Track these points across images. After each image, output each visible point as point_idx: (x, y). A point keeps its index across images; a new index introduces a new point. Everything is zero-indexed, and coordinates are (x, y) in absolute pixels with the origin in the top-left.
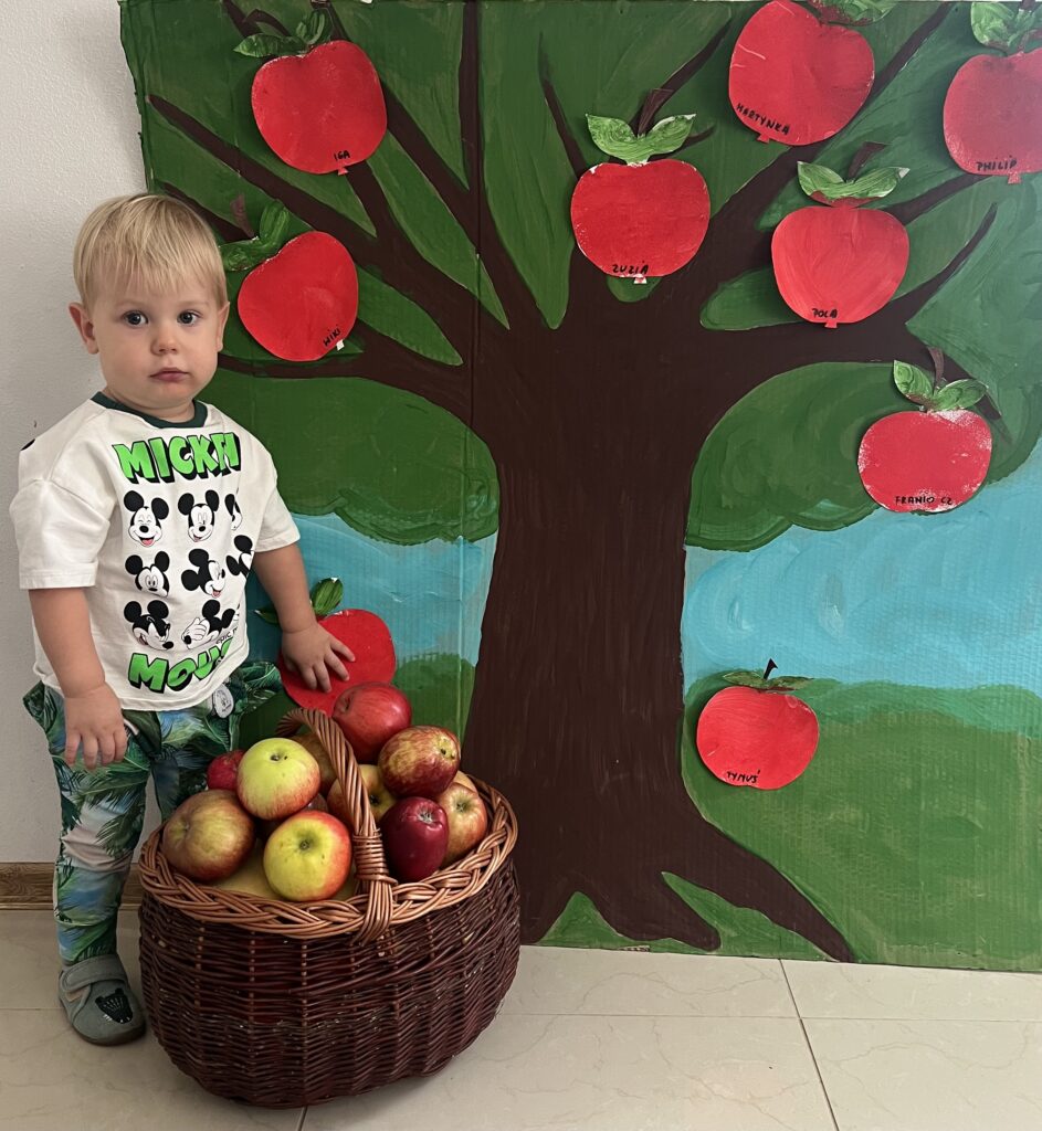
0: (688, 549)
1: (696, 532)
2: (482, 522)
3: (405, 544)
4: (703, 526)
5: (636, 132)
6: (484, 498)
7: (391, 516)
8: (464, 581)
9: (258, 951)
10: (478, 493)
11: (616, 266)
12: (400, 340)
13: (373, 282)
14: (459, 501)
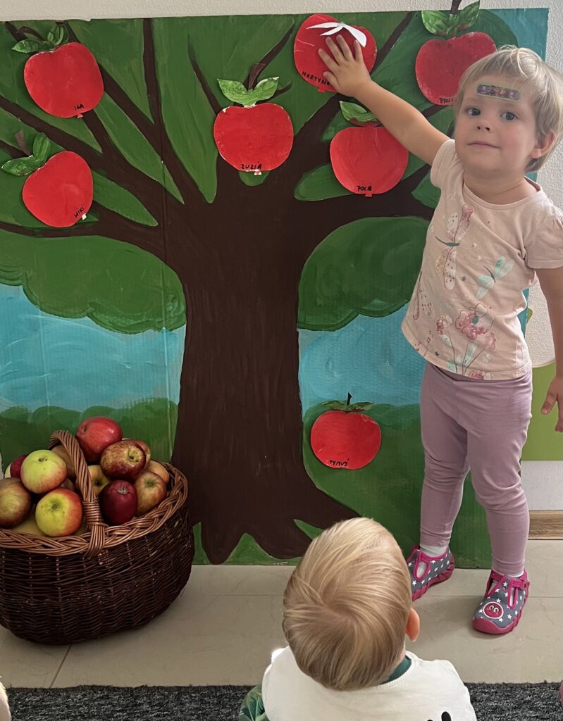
0: (299, 330)
1: (303, 320)
2: (176, 319)
3: (130, 334)
4: (307, 317)
5: (247, 88)
6: (176, 305)
7: (121, 318)
8: (168, 355)
9: (33, 563)
10: (172, 301)
11: (243, 165)
12: (120, 213)
13: (102, 180)
14: (161, 306)
